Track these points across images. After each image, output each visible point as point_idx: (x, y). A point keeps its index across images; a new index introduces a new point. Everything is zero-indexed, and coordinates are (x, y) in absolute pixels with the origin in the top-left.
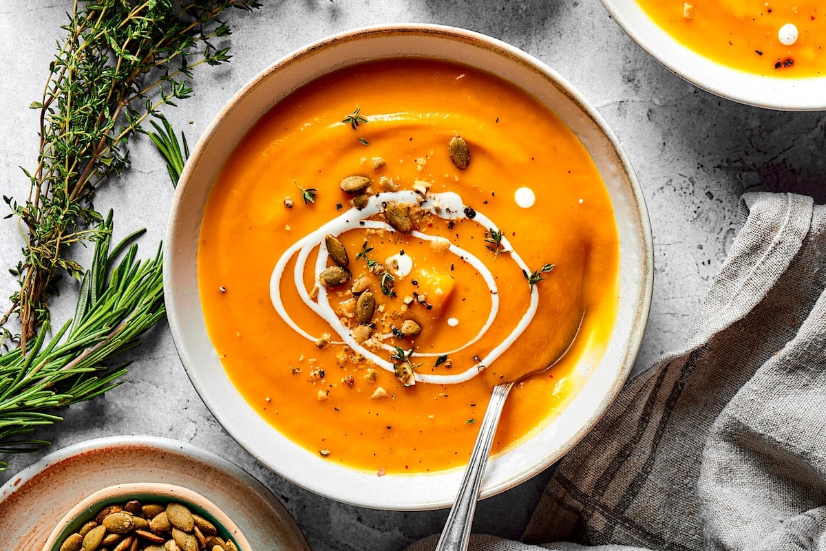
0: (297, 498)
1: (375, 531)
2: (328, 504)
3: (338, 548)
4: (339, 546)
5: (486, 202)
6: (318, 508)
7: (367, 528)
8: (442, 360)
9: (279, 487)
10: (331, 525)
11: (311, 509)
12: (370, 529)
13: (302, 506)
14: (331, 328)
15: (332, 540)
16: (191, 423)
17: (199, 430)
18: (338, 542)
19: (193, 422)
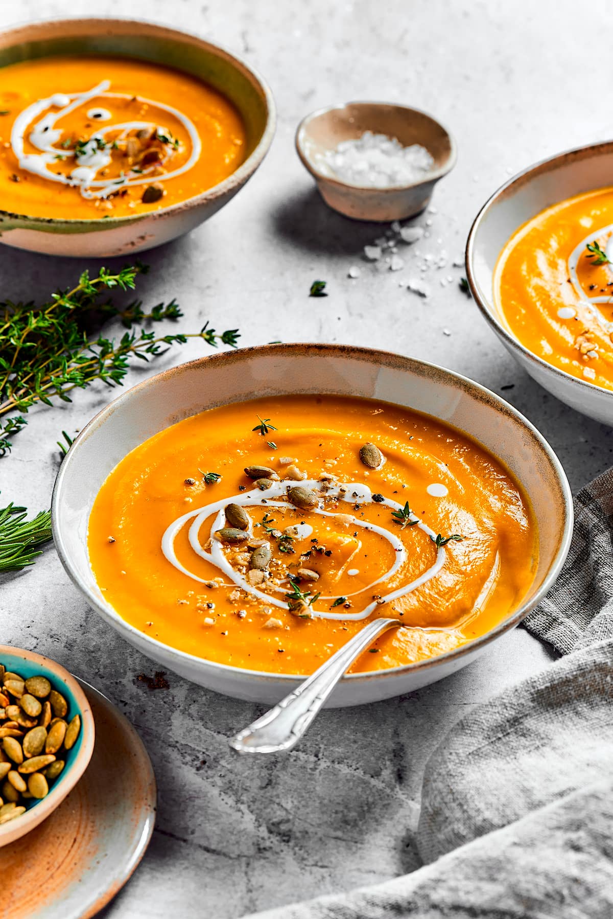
0: (138, 704)
1: (221, 736)
2: (171, 711)
3: (176, 747)
4: (178, 745)
5: (396, 492)
6: (159, 714)
7: (212, 733)
8: (340, 601)
9: (120, 694)
10: (172, 727)
11: (151, 713)
12: (215, 734)
13: (142, 711)
14: (223, 573)
15: (171, 740)
16: (33, 639)
17: (40, 644)
18: (177, 742)
19: (36, 638)
